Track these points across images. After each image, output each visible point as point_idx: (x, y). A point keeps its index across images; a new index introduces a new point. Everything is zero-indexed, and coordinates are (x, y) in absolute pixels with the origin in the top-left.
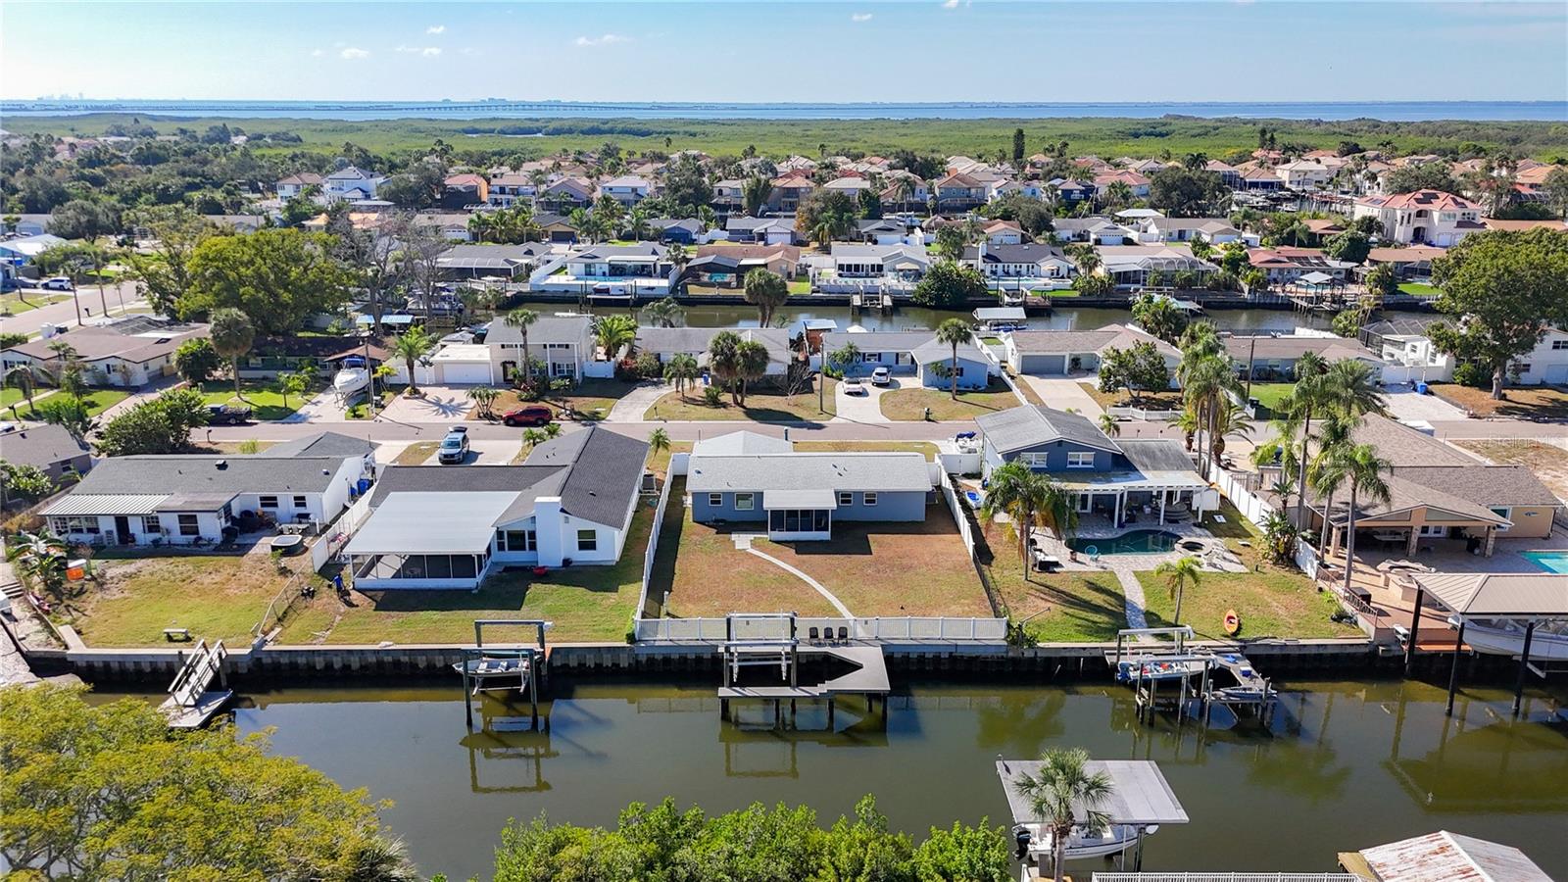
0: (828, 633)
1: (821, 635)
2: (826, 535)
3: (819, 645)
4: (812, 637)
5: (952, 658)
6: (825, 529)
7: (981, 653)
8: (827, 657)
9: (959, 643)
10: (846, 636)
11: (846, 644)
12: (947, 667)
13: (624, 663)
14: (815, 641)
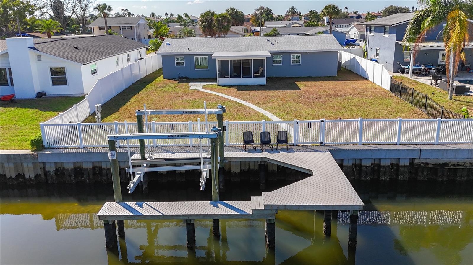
0: (265, 139)
1: (257, 141)
2: (262, 81)
3: (255, 150)
4: (245, 142)
5: (413, 166)
6: (262, 76)
7: (451, 159)
8: (264, 164)
9: (423, 147)
10: (286, 141)
11: (287, 150)
12: (406, 177)
13: (30, 174)
14: (249, 147)
